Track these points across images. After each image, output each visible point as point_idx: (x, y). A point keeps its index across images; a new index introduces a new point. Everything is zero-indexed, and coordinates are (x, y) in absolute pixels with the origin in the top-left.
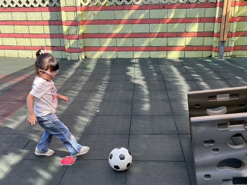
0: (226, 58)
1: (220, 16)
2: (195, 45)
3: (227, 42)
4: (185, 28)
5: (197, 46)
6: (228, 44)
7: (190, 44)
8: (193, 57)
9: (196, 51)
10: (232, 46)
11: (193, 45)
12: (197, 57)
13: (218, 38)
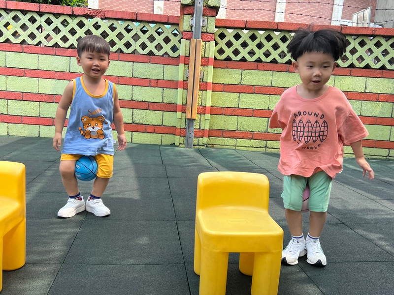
0: (197, 147)
1: (186, 79)
2: (148, 123)
3: (199, 121)
4: (132, 94)
5: (152, 125)
6: (200, 124)
7: (141, 122)
8: (147, 143)
9: (151, 134)
10: (205, 129)
11: (146, 123)
12: (153, 143)
13: (183, 114)
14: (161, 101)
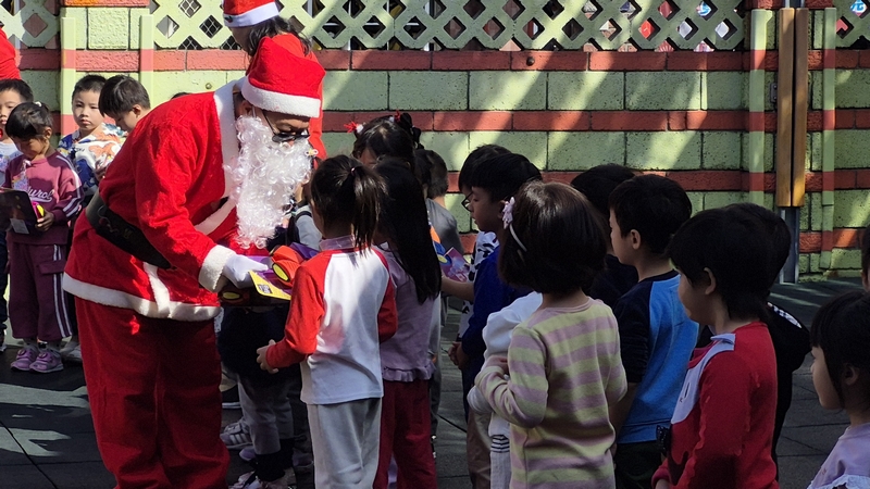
0: (806, 278)
1: (770, 106)
3: (807, 211)
4: (625, 153)
6: (810, 218)
10: (825, 229)
13: (767, 196)
14: (697, 166)
